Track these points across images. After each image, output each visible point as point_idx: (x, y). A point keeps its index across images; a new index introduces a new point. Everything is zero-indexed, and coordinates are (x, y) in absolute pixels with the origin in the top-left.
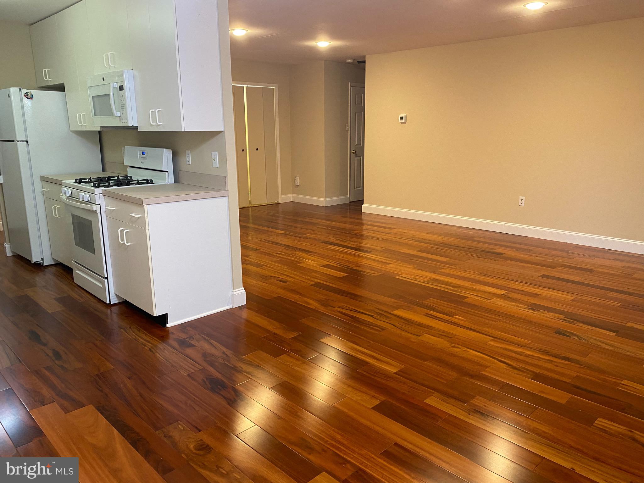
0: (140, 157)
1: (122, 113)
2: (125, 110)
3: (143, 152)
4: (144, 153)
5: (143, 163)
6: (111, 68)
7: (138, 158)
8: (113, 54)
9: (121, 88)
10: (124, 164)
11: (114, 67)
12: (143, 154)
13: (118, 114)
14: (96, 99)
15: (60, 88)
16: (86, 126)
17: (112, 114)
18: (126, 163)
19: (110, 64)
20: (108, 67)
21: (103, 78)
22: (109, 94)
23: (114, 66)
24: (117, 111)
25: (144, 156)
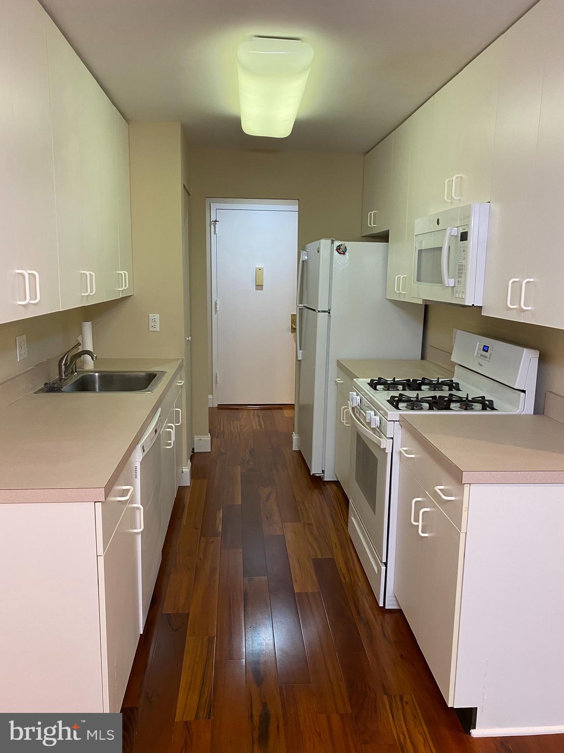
0: (477, 353)
1: (459, 281)
2: (463, 275)
3: (484, 346)
4: (486, 349)
5: (481, 365)
6: (454, 202)
7: (475, 355)
8: (461, 177)
9: (464, 237)
10: (452, 359)
11: (459, 200)
12: (484, 350)
13: (451, 282)
14: (423, 254)
15: (384, 237)
16: (405, 294)
17: (441, 281)
18: (454, 359)
19: (453, 195)
20: (450, 201)
21: (438, 220)
22: (442, 247)
23: (459, 198)
24: (449, 278)
25: (484, 353)
